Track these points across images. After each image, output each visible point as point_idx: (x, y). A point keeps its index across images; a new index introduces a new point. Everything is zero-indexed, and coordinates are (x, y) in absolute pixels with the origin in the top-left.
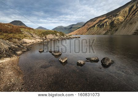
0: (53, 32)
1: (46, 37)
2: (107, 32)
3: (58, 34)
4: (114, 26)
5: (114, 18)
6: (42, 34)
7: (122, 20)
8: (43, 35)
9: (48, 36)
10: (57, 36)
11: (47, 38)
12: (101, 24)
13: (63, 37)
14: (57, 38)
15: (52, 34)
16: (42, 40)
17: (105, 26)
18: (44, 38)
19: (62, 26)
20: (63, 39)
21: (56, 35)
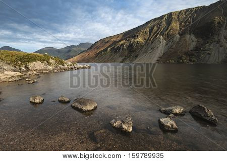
0: (41, 57)
1: (27, 67)
2: (125, 59)
3: (51, 61)
4: (134, 51)
5: (133, 40)
6: (17, 60)
7: (142, 43)
8: (20, 62)
9: (32, 65)
10: (49, 64)
11: (30, 68)
12: (115, 47)
13: (62, 66)
14: (50, 68)
15: (40, 60)
16: (19, 74)
17: (121, 51)
18: (23, 68)
19: (52, 48)
20: (62, 70)
21: (47, 62)
